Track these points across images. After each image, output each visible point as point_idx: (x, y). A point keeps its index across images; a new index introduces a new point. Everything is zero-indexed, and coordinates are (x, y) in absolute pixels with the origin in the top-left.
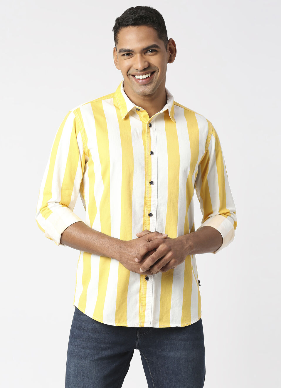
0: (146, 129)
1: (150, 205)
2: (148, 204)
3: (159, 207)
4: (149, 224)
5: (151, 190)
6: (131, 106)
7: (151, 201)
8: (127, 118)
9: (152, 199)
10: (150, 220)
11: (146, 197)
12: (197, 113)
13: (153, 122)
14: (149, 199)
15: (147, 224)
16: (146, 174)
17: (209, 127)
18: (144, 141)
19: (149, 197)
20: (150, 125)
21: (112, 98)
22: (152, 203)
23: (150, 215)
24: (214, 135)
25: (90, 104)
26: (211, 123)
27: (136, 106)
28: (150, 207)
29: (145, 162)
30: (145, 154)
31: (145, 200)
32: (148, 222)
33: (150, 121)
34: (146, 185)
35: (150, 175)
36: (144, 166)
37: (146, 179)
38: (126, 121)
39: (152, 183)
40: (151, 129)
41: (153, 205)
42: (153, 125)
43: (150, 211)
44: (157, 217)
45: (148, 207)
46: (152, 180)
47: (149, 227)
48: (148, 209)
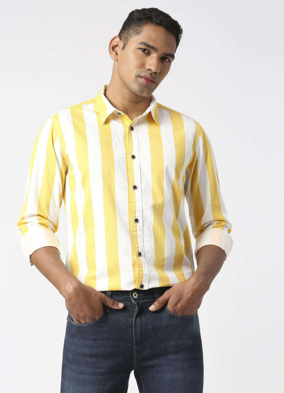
0: (128, 133)
1: (135, 211)
2: (133, 210)
3: (144, 212)
4: (136, 231)
5: (135, 194)
6: (111, 109)
7: (135, 206)
8: (107, 122)
9: (137, 204)
10: (136, 226)
11: (131, 202)
12: (183, 114)
13: (135, 125)
14: (134, 204)
15: (135, 230)
16: (128, 179)
17: (196, 128)
18: (125, 145)
19: (133, 202)
20: (132, 129)
21: (92, 103)
22: (137, 208)
23: (137, 221)
24: (202, 136)
25: (69, 109)
26: (199, 124)
27: (117, 110)
28: (135, 213)
29: (127, 166)
30: (126, 158)
31: (129, 205)
32: (135, 228)
33: (132, 124)
34: (129, 190)
35: (132, 180)
36: (126, 171)
37: (129, 184)
38: (107, 126)
39: (135, 187)
40: (133, 132)
41: (139, 210)
42: (135, 128)
43: (136, 216)
44: (144, 223)
45: (133, 213)
46: (135, 185)
47: (137, 234)
48: (134, 215)
